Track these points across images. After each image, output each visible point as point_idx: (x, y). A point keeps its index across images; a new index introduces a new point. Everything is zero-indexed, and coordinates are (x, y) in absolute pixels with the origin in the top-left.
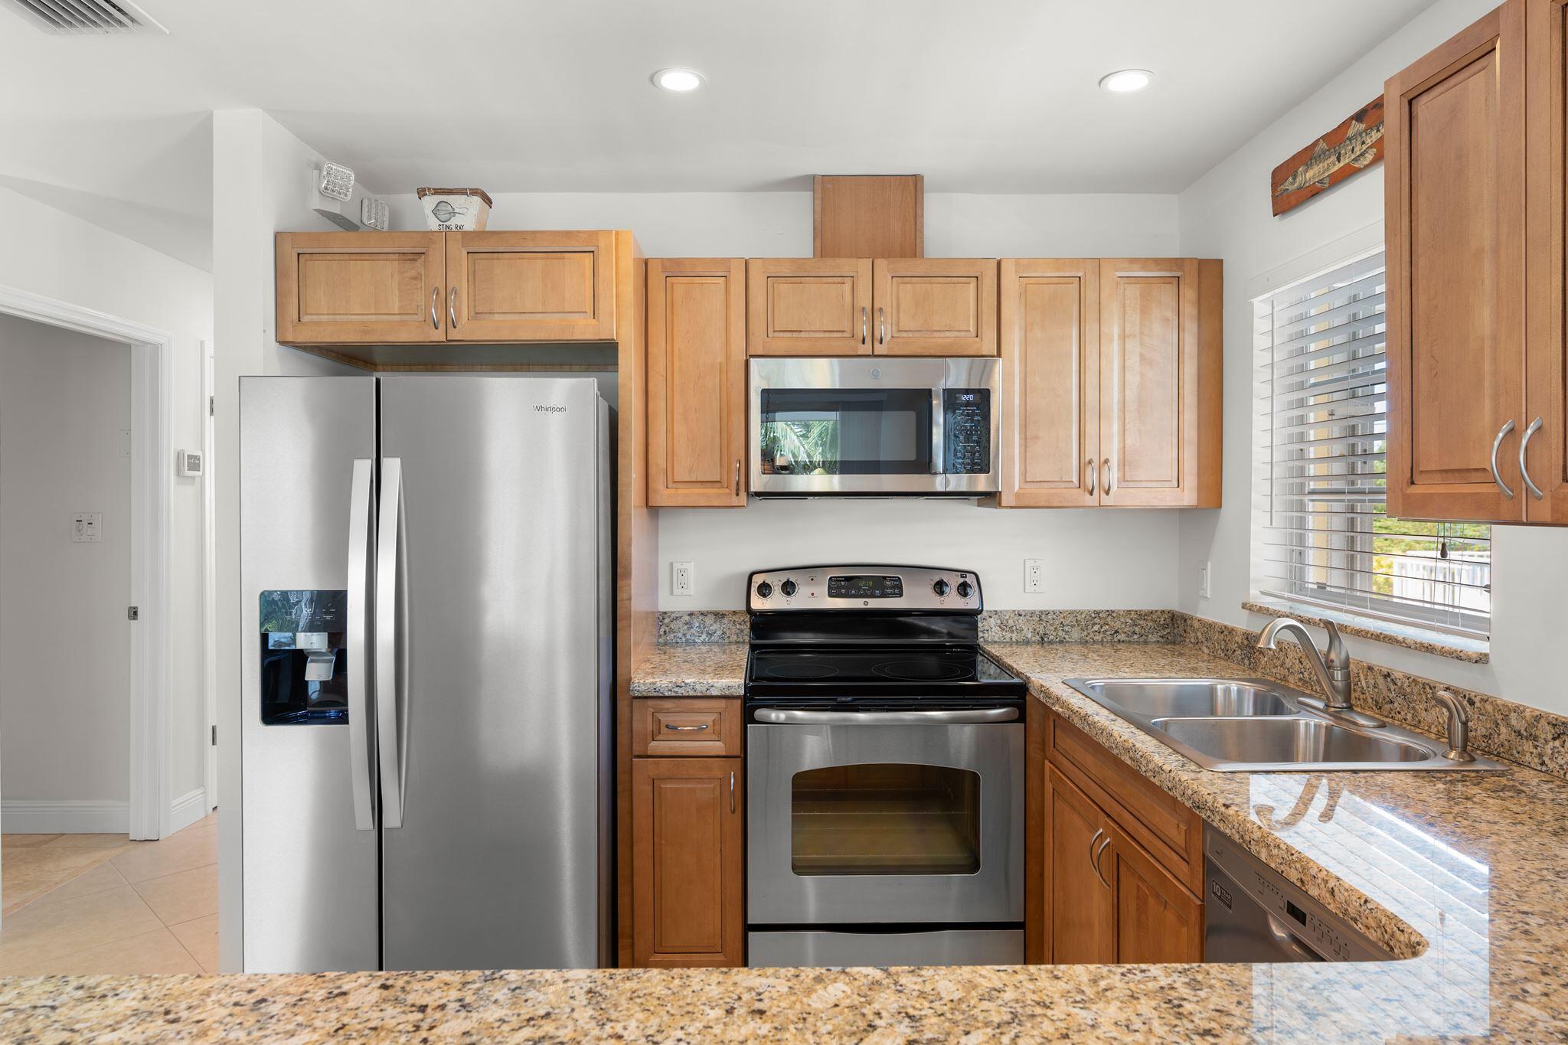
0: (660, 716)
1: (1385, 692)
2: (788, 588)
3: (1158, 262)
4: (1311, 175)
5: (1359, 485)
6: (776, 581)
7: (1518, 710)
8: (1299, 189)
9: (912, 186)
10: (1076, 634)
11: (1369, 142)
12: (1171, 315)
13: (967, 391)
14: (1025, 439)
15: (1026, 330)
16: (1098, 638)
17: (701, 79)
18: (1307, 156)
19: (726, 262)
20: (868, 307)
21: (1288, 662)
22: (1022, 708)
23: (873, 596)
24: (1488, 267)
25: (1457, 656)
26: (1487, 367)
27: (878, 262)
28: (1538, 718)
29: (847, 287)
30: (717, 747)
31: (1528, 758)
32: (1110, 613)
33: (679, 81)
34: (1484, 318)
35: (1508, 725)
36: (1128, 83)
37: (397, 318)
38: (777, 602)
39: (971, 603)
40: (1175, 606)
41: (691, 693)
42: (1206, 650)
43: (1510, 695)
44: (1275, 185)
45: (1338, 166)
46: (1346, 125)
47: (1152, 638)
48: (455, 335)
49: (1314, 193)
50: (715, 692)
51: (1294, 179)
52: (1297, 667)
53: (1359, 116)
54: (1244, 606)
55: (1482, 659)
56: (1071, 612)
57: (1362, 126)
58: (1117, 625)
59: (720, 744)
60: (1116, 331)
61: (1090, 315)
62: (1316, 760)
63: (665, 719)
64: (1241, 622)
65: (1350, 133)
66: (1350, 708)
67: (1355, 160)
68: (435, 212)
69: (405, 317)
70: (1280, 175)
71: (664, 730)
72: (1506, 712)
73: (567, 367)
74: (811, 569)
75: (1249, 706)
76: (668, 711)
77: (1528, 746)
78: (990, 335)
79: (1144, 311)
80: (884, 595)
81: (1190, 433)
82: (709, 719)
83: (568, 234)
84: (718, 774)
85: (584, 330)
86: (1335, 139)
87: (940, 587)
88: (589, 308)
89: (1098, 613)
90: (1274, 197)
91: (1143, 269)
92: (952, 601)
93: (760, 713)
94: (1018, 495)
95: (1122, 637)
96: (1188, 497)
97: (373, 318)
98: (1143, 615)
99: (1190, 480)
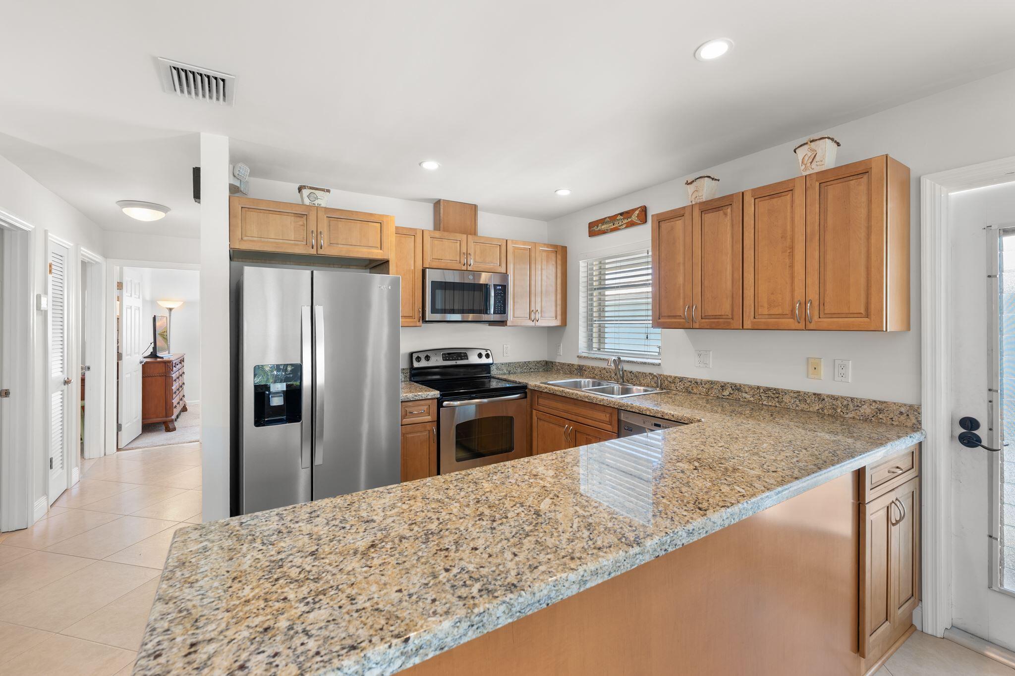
0: (407, 409)
1: (630, 377)
2: (427, 358)
3: (551, 245)
4: (604, 227)
5: (602, 319)
6: (422, 356)
7: (670, 377)
8: (599, 230)
9: (474, 208)
10: (519, 370)
11: (624, 222)
12: (554, 263)
13: (499, 285)
14: (514, 302)
15: (514, 265)
16: (525, 371)
17: (439, 166)
18: (602, 221)
19: (415, 230)
20: (465, 252)
21: (595, 372)
22: (526, 393)
23: (458, 360)
24: (682, 267)
25: (653, 364)
26: (682, 291)
27: (469, 236)
28: (675, 377)
29: (458, 244)
30: (428, 418)
31: (673, 388)
32: (529, 362)
33: (430, 165)
34: (680, 280)
35: (667, 380)
36: (564, 193)
37: (293, 242)
38: (423, 364)
39: (490, 361)
40: (547, 359)
41: (421, 398)
42: (562, 372)
43: (666, 373)
44: (590, 227)
45: (613, 227)
46: (616, 215)
47: (541, 370)
48: (321, 252)
49: (604, 232)
50: (429, 397)
51: (598, 227)
52: (599, 373)
53: (621, 214)
54: (578, 357)
55: (659, 365)
56: (518, 363)
57: (622, 217)
58: (531, 366)
59: (429, 417)
60: (540, 267)
61: (533, 262)
62: (619, 395)
63: (408, 410)
64: (576, 362)
65: (618, 218)
66: (624, 382)
67: (619, 226)
68: (308, 197)
69: (296, 242)
70: (591, 225)
71: (408, 414)
72: (667, 377)
73: (332, 266)
74: (435, 351)
75: (591, 385)
76: (410, 406)
77: (673, 385)
78: (504, 265)
79: (547, 262)
80: (462, 359)
81: (559, 302)
82: (425, 408)
83: (371, 214)
84: (429, 428)
85: (376, 254)
86: (613, 219)
87: (480, 356)
88: (379, 246)
89: (525, 362)
90: (589, 231)
91: (547, 247)
92: (484, 360)
93: (445, 403)
94: (512, 322)
95: (532, 370)
96: (556, 323)
97: (281, 241)
98: (538, 362)
99: (559, 317)
